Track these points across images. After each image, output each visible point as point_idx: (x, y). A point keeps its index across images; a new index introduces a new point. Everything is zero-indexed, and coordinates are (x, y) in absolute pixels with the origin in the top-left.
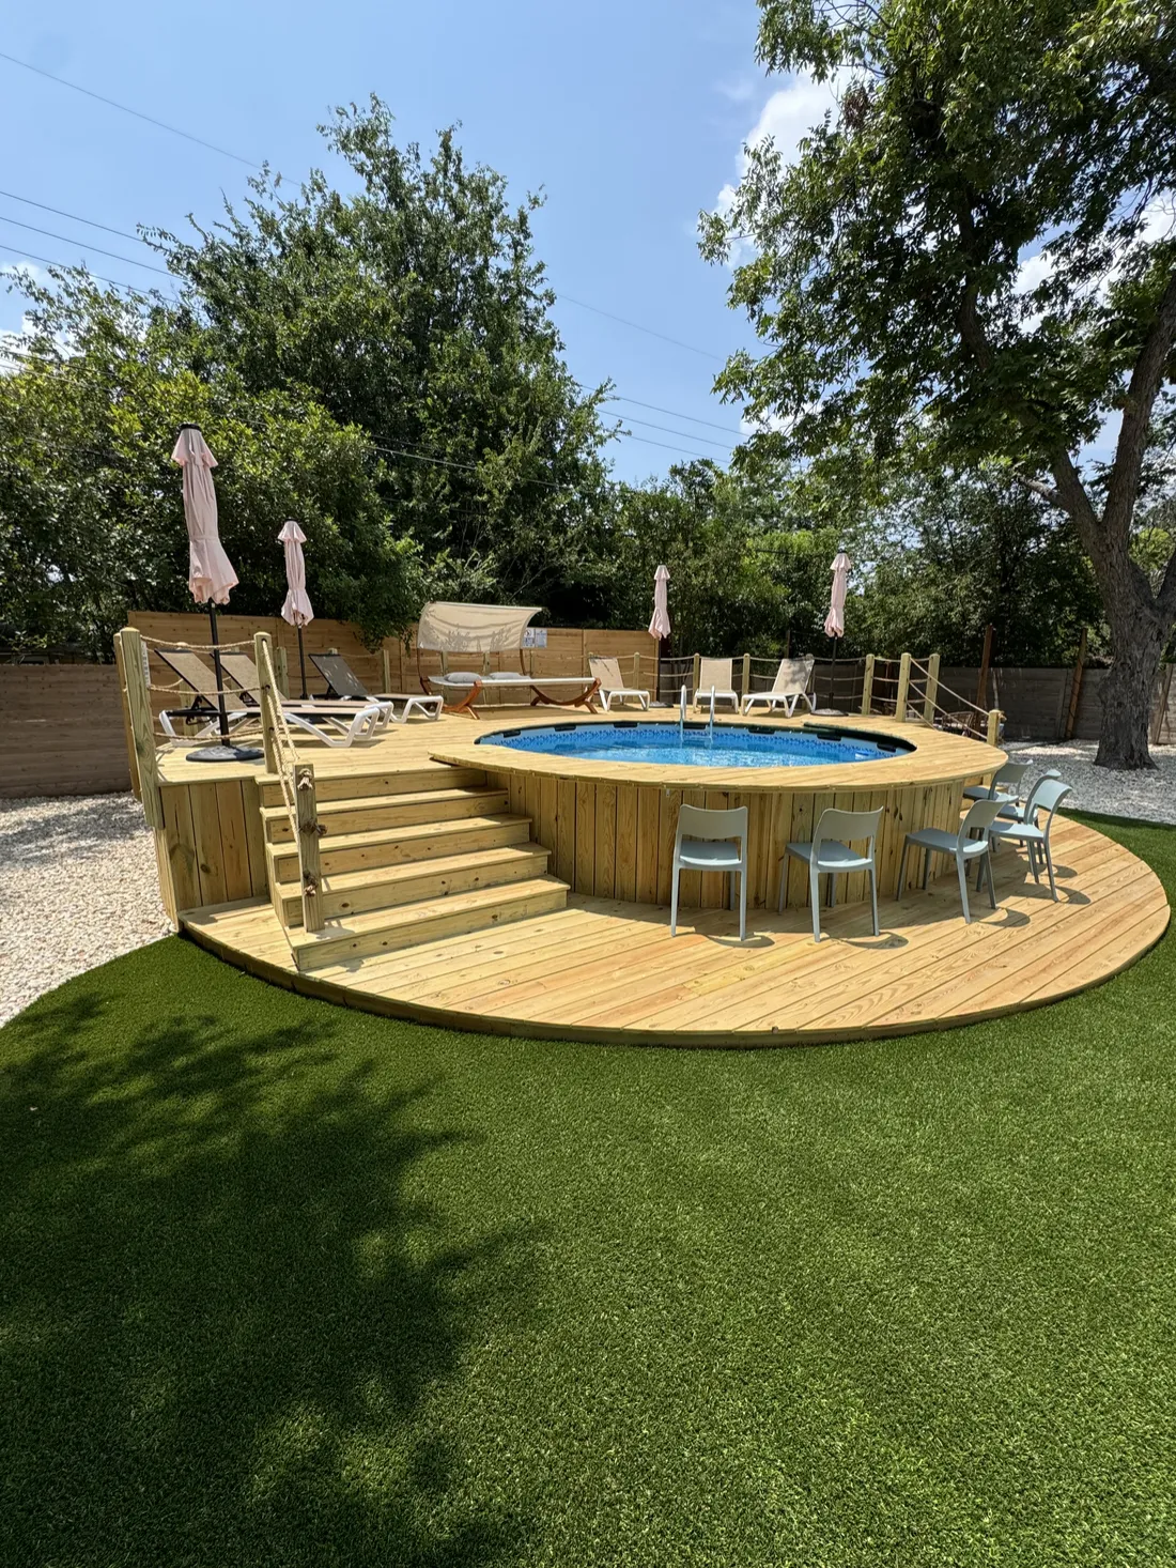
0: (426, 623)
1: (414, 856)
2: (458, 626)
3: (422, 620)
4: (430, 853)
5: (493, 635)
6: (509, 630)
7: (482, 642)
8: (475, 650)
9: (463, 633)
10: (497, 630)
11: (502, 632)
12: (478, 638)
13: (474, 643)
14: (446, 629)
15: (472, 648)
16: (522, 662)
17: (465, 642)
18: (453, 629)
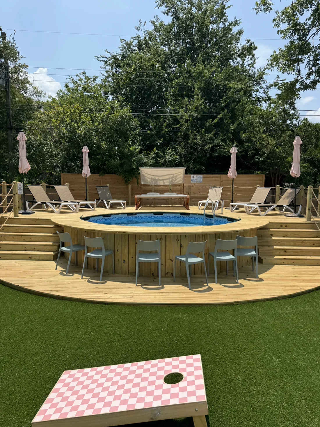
0: (143, 175)
1: (26, 240)
2: (154, 176)
3: (141, 174)
4: (30, 240)
5: (169, 179)
6: (176, 176)
7: (165, 181)
8: (162, 184)
9: (157, 178)
10: (171, 176)
11: (173, 177)
12: (163, 180)
13: (162, 182)
14: (150, 177)
15: (161, 183)
16: (180, 188)
17: (158, 182)
18: (152, 177)
